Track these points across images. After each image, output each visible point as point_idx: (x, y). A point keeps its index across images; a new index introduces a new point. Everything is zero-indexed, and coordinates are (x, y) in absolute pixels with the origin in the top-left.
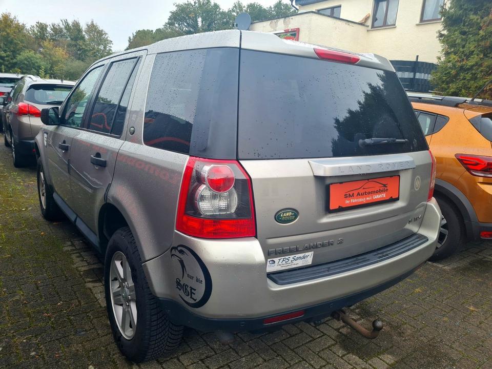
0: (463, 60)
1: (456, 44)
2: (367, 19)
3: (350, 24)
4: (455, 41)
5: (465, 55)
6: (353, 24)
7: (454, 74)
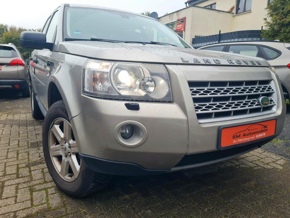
0: (283, 18)
1: (277, 8)
2: (232, 9)
3: (220, 12)
4: (277, 5)
5: (284, 15)
6: (222, 13)
7: (277, 29)
